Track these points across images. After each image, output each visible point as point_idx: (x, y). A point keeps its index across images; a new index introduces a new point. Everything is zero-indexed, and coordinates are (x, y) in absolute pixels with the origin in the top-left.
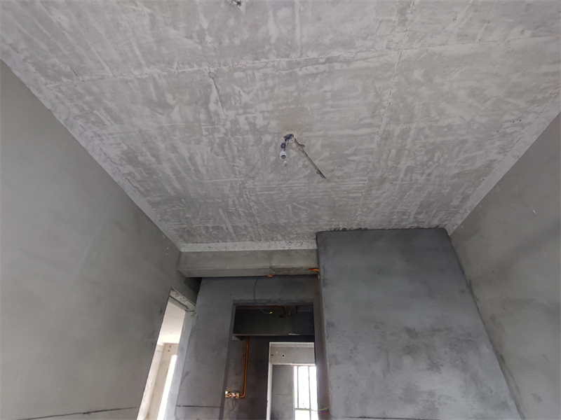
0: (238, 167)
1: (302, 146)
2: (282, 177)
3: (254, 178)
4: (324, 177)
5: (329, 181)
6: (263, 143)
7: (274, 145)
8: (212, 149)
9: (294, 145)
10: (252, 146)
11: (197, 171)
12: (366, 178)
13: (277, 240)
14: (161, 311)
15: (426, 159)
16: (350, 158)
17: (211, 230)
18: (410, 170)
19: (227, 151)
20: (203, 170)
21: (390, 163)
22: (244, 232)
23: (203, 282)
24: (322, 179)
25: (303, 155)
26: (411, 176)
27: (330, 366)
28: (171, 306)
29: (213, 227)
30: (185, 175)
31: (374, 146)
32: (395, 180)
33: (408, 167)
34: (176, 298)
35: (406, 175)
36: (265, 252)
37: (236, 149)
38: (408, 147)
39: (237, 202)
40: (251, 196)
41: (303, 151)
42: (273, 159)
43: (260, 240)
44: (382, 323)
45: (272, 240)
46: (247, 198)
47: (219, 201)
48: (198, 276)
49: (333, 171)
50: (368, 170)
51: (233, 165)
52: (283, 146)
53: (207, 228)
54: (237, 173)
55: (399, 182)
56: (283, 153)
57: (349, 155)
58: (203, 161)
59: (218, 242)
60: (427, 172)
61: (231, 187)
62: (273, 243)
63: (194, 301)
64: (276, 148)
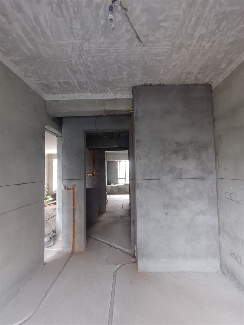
0: (76, 29)
1: (126, 9)
2: (110, 40)
3: (89, 41)
4: (140, 41)
5: (144, 46)
6: (94, 4)
7: (103, 7)
8: (52, 9)
9: (119, 8)
10: (85, 7)
11: (43, 32)
12: (170, 44)
13: (108, 92)
14: (42, 137)
15: (215, 27)
16: (161, 24)
17: (63, 85)
18: (202, 37)
19: (65, 12)
20: (48, 31)
21: (189, 31)
22: (85, 86)
23: (63, 120)
24: (139, 43)
25: (126, 19)
26: (201, 43)
27: (137, 160)
28: (47, 134)
29: (64, 82)
30: (34, 36)
31: (180, 12)
32: (190, 46)
33: (201, 34)
34: (50, 130)
35: (197, 42)
36: (100, 100)
37: (72, 11)
38: (205, 16)
39: (78, 62)
40: (88, 57)
41: (127, 16)
42: (103, 22)
43: (97, 92)
44: (164, 140)
45: (105, 92)
46: (85, 58)
47: (65, 61)
48: (60, 116)
49: (147, 36)
50: (173, 36)
51: (72, 27)
52: (111, 9)
53: (60, 83)
54: (75, 35)
55: (192, 48)
56: (111, 16)
57: (161, 21)
58: (47, 22)
59: (69, 93)
60: (213, 39)
61: (72, 48)
62: (105, 94)
63: (60, 131)
64: (104, 10)
